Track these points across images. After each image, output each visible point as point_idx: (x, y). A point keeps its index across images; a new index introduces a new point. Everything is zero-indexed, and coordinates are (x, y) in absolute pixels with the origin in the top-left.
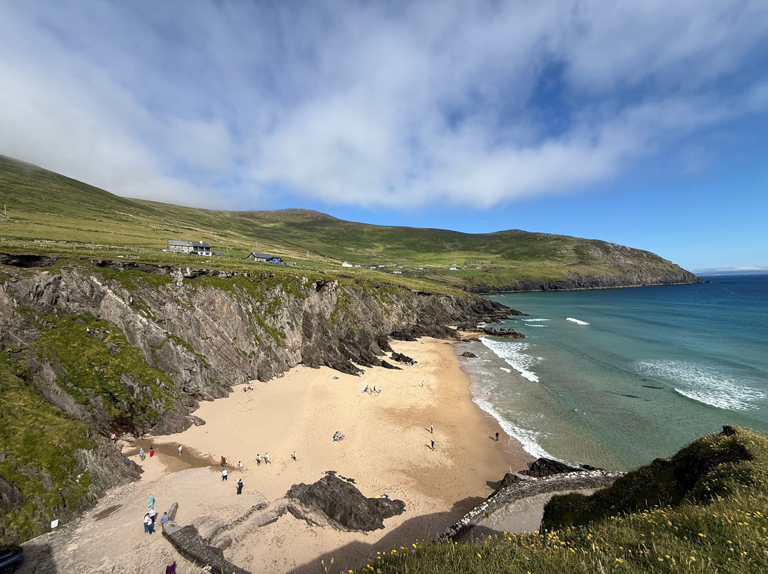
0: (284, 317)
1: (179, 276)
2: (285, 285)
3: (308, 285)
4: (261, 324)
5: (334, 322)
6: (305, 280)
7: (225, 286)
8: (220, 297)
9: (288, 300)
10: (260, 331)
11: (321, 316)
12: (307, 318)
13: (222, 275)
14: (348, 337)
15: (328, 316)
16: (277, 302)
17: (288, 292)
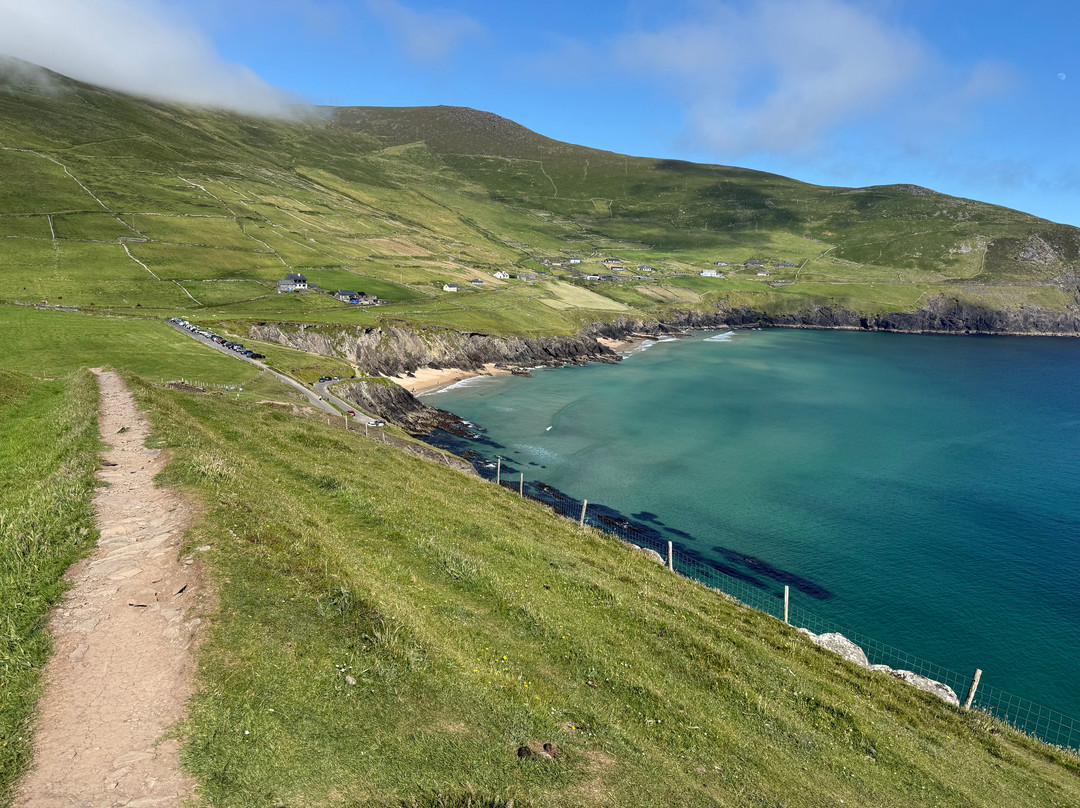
0: (346, 347)
1: (302, 328)
2: (347, 331)
3: (361, 331)
4: (334, 349)
5: (377, 351)
6: (359, 328)
7: (319, 332)
8: (317, 336)
9: (349, 339)
10: (334, 352)
11: (368, 348)
12: (359, 348)
13: (318, 327)
14: (386, 361)
15: (374, 348)
16: (343, 339)
17: (349, 334)
